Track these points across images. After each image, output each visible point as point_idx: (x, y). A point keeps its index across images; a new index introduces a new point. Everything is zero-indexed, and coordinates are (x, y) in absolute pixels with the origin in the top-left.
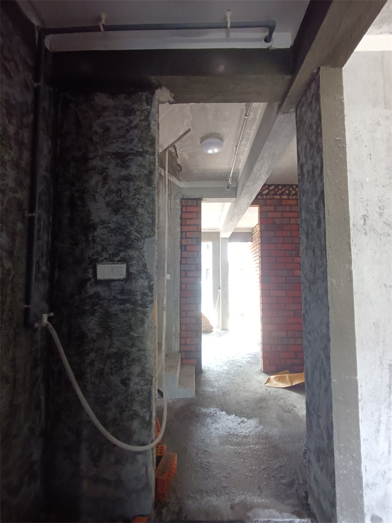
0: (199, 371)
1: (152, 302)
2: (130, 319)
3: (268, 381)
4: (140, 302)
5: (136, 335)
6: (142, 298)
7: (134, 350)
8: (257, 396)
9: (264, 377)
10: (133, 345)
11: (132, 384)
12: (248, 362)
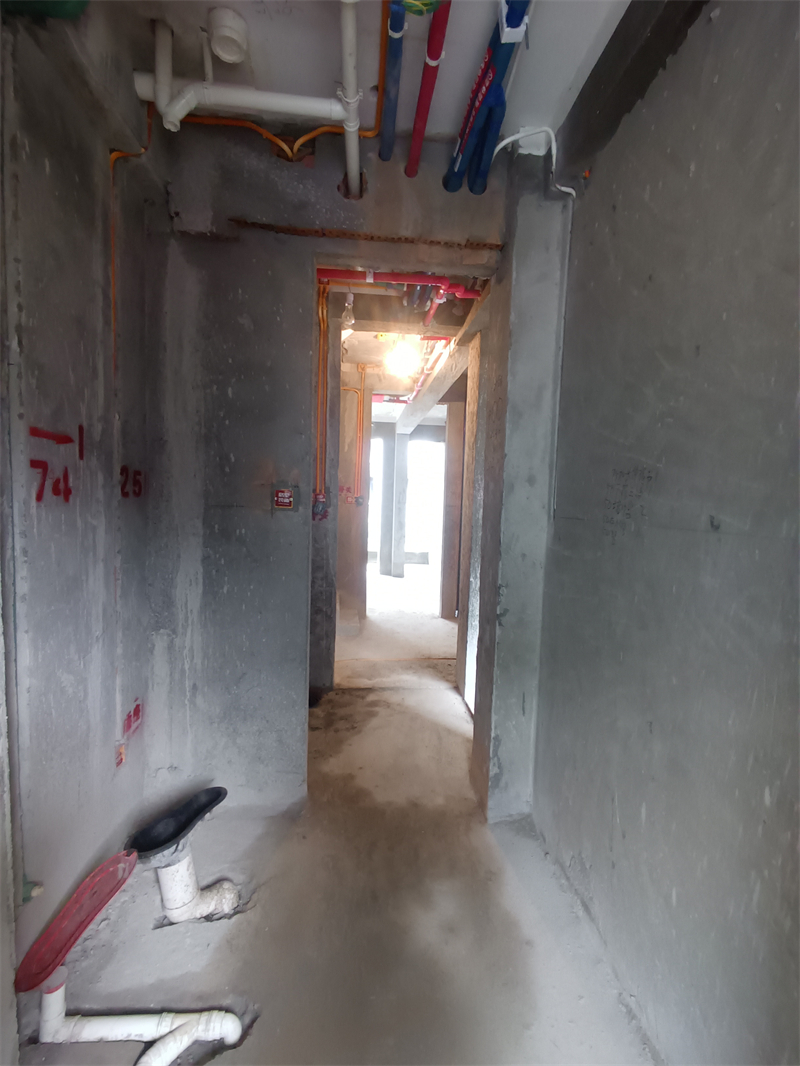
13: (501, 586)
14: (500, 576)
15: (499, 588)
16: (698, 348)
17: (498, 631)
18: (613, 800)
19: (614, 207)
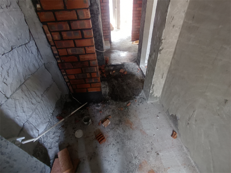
0: (110, 42)
1: (99, 13)
2: (94, 19)
3: (133, 43)
4: (96, 14)
5: (96, 24)
6: (96, 12)
7: (96, 28)
8: (129, 47)
9: (132, 42)
10: (96, 27)
11: (97, 38)
12: (127, 39)
13: (163, 39)
14: (163, 35)
15: (162, 40)
17: (159, 55)
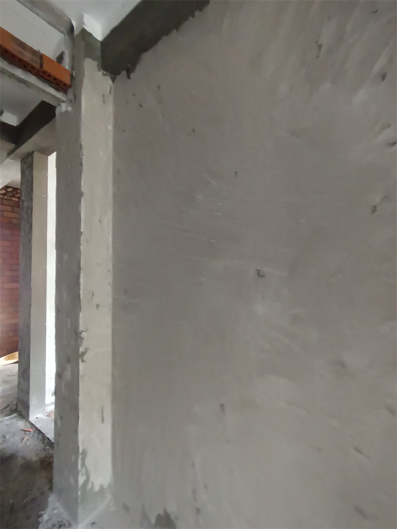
13: (82, 331)
14: (81, 324)
16: (236, 173)
17: (82, 366)
18: (193, 465)
19: (159, 87)
